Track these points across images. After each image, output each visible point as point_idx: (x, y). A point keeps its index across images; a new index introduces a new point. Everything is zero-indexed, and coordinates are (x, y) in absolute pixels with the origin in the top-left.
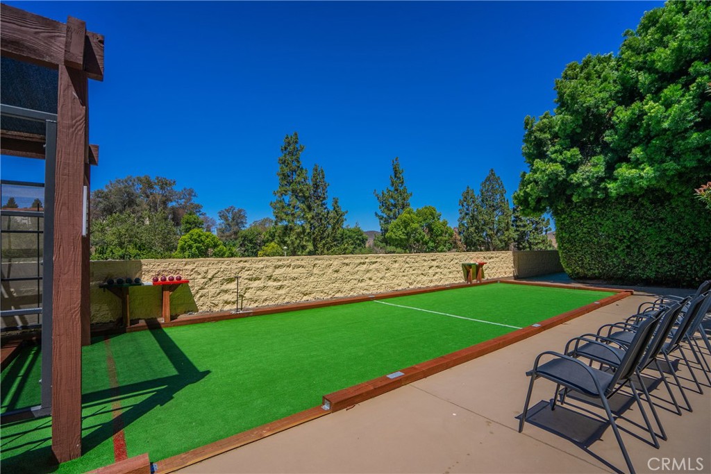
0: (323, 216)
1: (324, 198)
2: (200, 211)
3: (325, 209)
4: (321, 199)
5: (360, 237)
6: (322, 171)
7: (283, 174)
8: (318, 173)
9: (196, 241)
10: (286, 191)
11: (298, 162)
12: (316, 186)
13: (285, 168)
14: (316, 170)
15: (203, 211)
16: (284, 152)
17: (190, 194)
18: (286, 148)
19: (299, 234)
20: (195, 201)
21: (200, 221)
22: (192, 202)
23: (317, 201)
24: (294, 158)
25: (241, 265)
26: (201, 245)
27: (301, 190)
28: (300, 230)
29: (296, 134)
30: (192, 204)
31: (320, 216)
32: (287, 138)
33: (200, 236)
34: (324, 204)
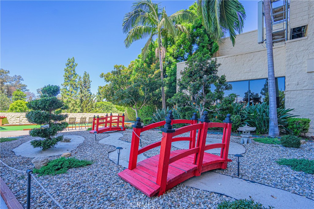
0: (88, 96)
1: (89, 88)
2: (25, 89)
3: (89, 92)
4: (87, 88)
5: (110, 106)
6: (88, 75)
7: (66, 77)
8: (86, 75)
9: (19, 106)
10: (67, 84)
11: (74, 71)
12: (85, 82)
13: (67, 73)
14: (85, 74)
15: (27, 88)
16: (68, 66)
17: (19, 79)
18: (68, 65)
19: (73, 104)
20: (22, 82)
21: (24, 94)
22: (20, 83)
23: (85, 89)
24: (72, 69)
25: (21, 114)
26: (22, 108)
27: (75, 85)
28: (74, 102)
29: (73, 58)
30: (20, 84)
31: (87, 96)
32: (69, 59)
33: (21, 103)
34: (89, 90)
